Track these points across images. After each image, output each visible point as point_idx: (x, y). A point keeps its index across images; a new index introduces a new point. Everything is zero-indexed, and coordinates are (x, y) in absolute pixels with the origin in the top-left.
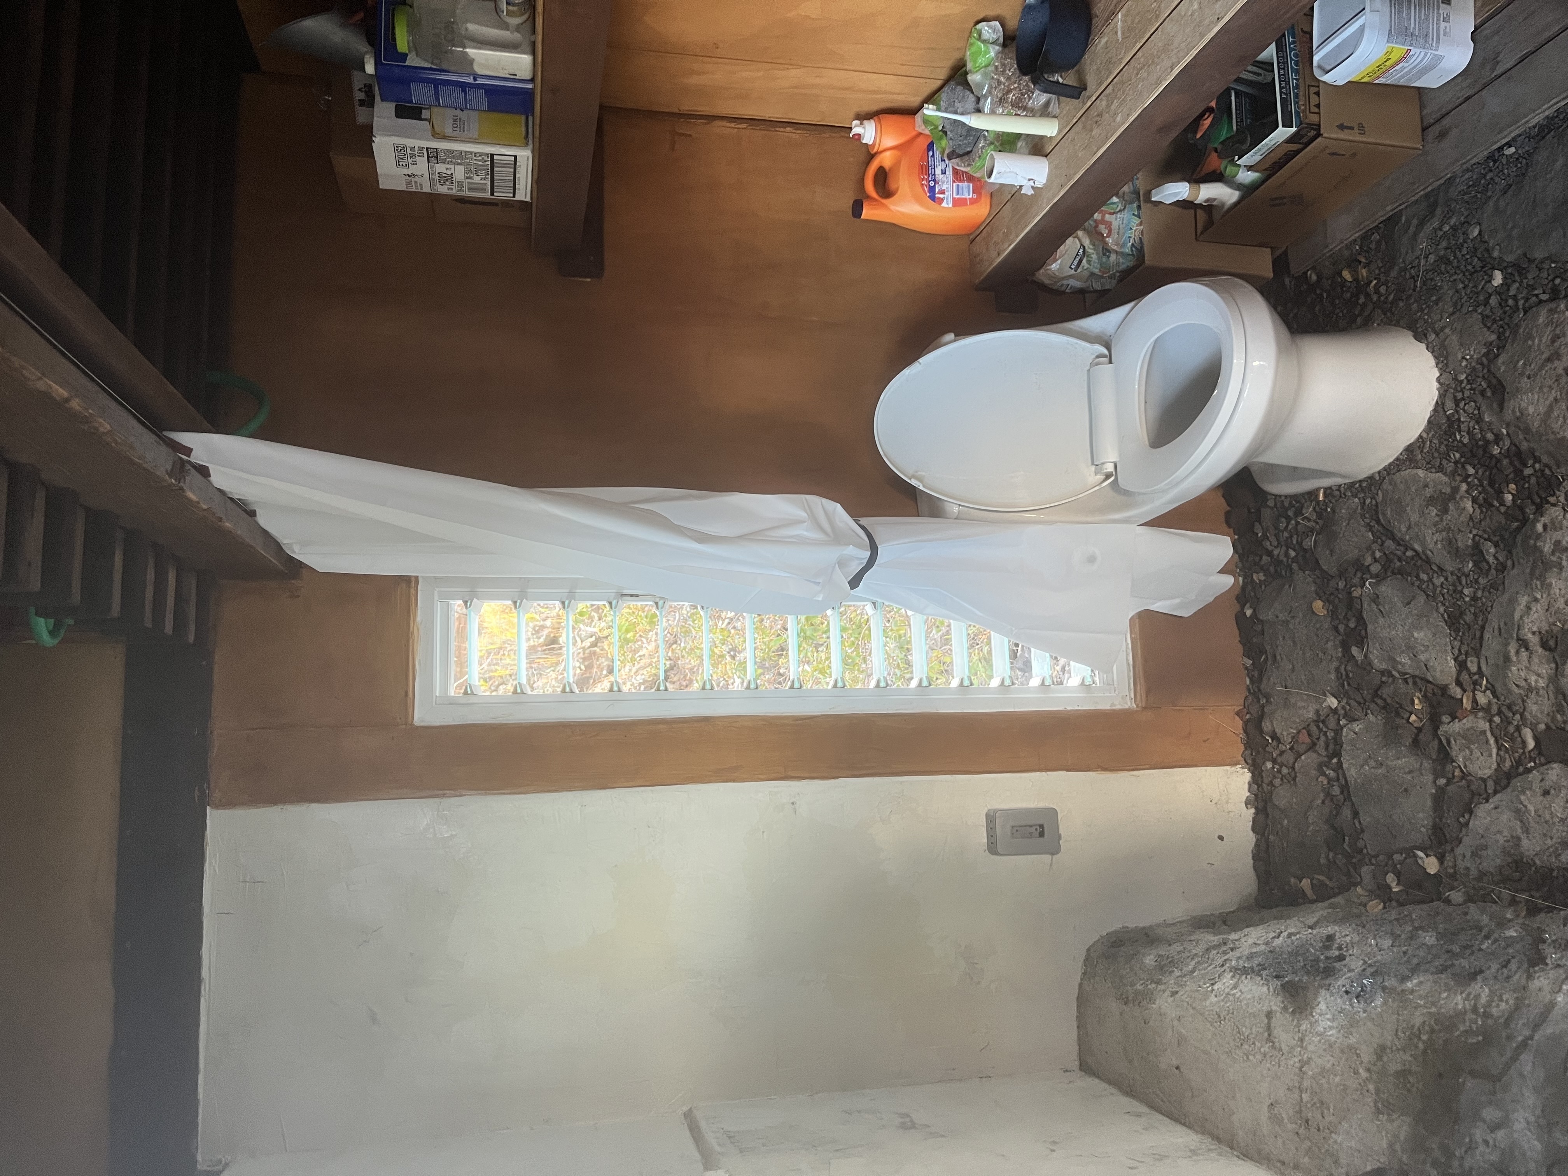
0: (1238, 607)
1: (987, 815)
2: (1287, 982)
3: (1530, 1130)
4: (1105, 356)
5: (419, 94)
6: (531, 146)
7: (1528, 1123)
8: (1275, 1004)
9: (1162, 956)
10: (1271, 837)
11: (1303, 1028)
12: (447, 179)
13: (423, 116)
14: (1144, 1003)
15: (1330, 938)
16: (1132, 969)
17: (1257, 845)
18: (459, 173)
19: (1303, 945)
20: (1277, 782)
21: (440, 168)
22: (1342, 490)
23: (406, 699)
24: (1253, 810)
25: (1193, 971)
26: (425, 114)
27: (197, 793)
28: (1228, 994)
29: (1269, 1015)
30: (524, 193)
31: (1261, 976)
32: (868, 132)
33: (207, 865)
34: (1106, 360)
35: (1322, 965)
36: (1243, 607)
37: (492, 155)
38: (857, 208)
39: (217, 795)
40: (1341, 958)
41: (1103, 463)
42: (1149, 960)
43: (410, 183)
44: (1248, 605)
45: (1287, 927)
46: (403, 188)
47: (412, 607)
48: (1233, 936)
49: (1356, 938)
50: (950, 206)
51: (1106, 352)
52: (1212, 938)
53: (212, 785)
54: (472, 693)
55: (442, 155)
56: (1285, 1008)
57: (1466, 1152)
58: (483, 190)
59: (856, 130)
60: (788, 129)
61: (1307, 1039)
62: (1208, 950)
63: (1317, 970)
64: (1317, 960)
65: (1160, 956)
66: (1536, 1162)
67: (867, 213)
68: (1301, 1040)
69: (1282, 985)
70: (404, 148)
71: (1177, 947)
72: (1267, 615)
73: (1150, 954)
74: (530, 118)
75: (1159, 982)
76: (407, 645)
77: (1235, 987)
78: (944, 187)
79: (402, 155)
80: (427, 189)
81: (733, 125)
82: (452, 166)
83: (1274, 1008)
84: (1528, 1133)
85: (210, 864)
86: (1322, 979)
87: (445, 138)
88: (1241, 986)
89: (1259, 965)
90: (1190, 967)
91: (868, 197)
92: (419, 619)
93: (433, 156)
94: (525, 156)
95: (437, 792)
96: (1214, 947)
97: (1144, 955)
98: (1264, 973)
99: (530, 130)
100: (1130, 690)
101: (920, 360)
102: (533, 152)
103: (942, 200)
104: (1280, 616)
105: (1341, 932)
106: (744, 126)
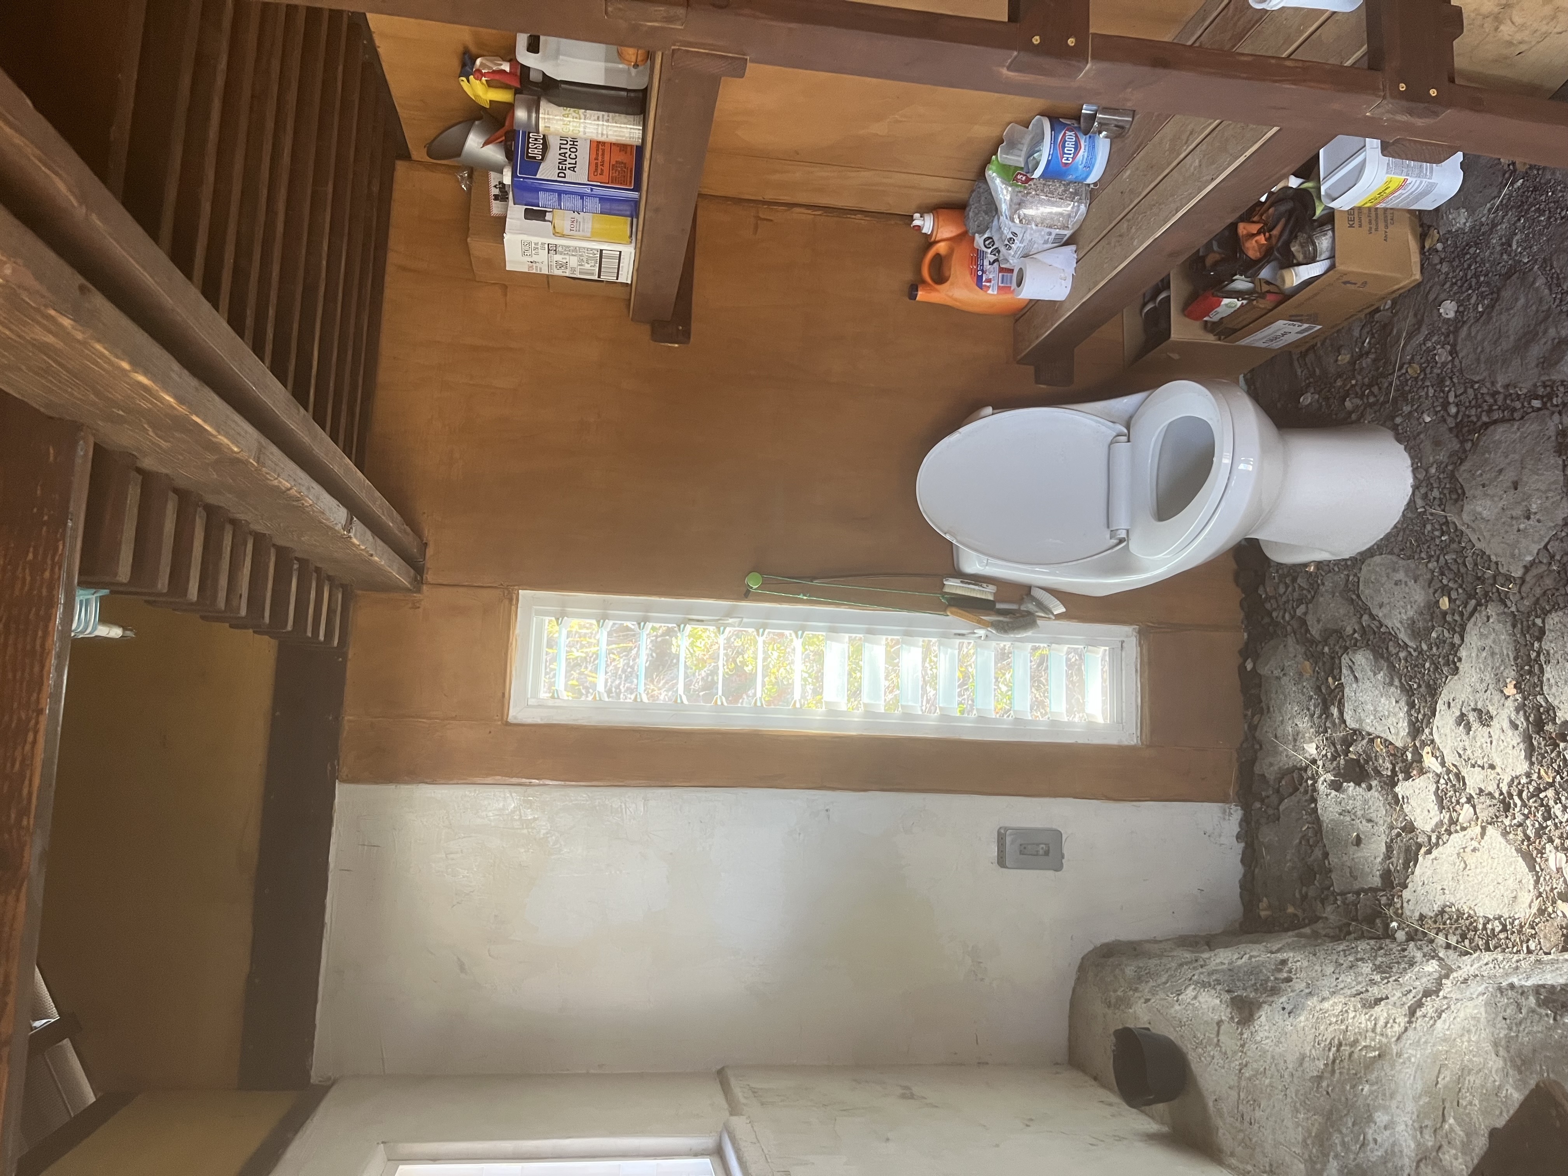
0: (1241, 660)
1: (999, 833)
2: (1236, 996)
3: (1407, 1132)
4: (1125, 435)
5: (544, 200)
6: (633, 245)
7: (1406, 1125)
8: (1224, 1013)
9: (1141, 968)
10: (1257, 871)
11: (1245, 1036)
12: (563, 266)
13: (547, 218)
14: (1122, 1007)
15: (1284, 962)
16: (1115, 977)
17: (1245, 876)
18: (573, 261)
19: (1258, 966)
20: (1263, 821)
21: (558, 257)
22: (1331, 566)
23: (503, 701)
24: (1243, 845)
25: (1165, 983)
26: (548, 216)
27: (329, 768)
28: (1189, 1003)
29: (1219, 1023)
30: (626, 277)
31: (1215, 989)
32: (926, 224)
33: (334, 829)
34: (1124, 438)
35: (1270, 984)
36: (1245, 661)
37: (601, 251)
38: (912, 290)
39: (344, 771)
40: (1289, 980)
41: (1117, 530)
42: (1130, 971)
43: (532, 267)
44: (1249, 660)
45: (1251, 950)
46: (525, 269)
47: (512, 621)
48: (1205, 955)
49: (1305, 964)
50: (995, 293)
51: (1126, 431)
52: (1188, 956)
53: (341, 762)
54: (558, 698)
55: (560, 249)
56: (1232, 1018)
57: (1360, 1148)
58: (592, 274)
59: (916, 223)
60: (859, 216)
61: (1247, 1045)
62: (1181, 965)
63: (1265, 990)
64: (1267, 980)
65: (1139, 967)
66: (1409, 1158)
67: (921, 295)
68: (1243, 1046)
69: (1231, 998)
70: (530, 243)
71: (1155, 961)
72: (1264, 671)
73: (1131, 965)
74: (635, 220)
75: (1136, 990)
76: (506, 654)
77: (1195, 998)
78: (991, 276)
79: (527, 250)
80: (545, 271)
81: (810, 212)
82: (567, 257)
83: (1223, 1018)
84: (1406, 1134)
85: (337, 828)
86: (1268, 996)
87: (563, 236)
88: (1200, 998)
89: (1216, 980)
90: (1164, 980)
91: (923, 282)
92: (517, 631)
93: (552, 249)
94: (629, 252)
95: (524, 780)
96: (1187, 963)
97: (1126, 965)
98: (1219, 987)
99: (634, 230)
100: (1137, 729)
101: (960, 430)
102: (635, 249)
103: (989, 287)
104: (1275, 672)
105: (1294, 957)
106: (819, 213)
